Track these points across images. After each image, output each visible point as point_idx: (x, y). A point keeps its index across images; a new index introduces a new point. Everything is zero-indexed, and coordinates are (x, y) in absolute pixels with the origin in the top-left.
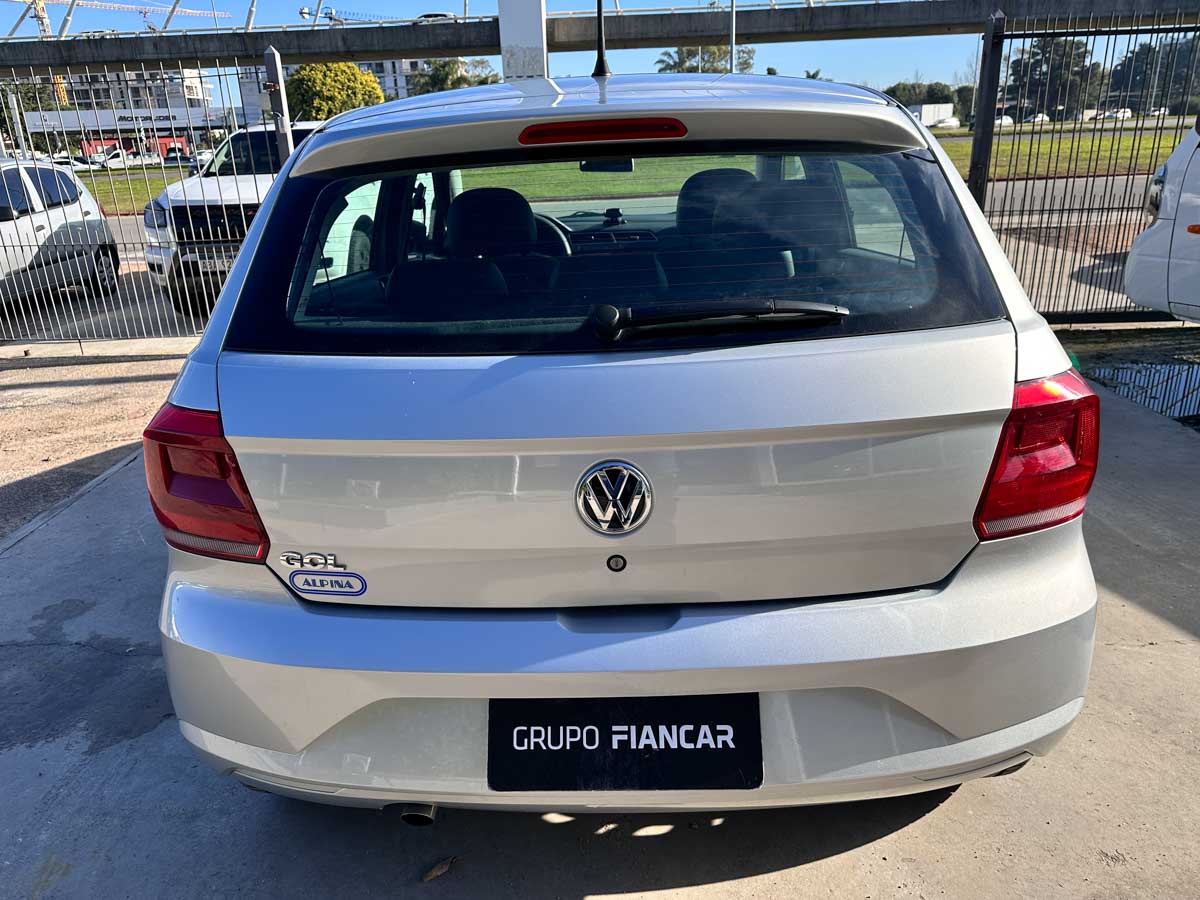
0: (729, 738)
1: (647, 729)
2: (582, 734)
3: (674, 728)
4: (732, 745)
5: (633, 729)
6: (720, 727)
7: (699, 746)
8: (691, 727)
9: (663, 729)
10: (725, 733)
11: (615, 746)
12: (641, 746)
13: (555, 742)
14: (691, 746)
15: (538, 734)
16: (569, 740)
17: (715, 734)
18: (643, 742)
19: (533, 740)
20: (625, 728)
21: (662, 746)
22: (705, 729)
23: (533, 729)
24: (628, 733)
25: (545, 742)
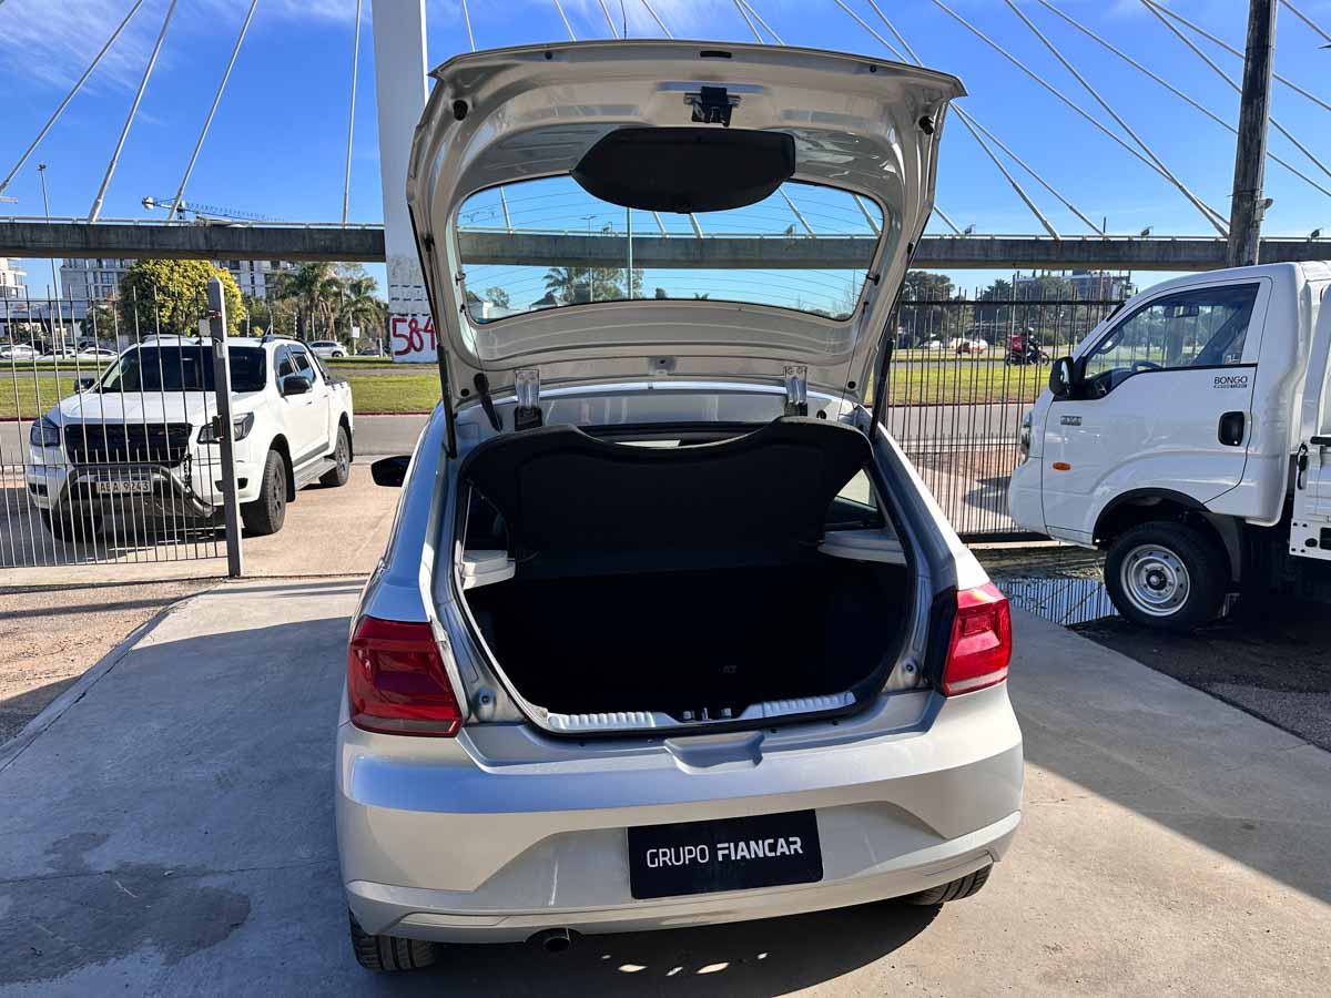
0: (798, 846)
1: (742, 844)
2: (696, 852)
3: (760, 842)
4: (801, 852)
5: (732, 845)
6: (791, 839)
7: (778, 854)
8: (771, 841)
9: (752, 843)
10: (795, 843)
11: (720, 859)
12: (739, 858)
13: (678, 860)
14: (773, 854)
15: (664, 854)
16: (687, 857)
17: (789, 844)
18: (740, 854)
19: (661, 859)
20: (726, 845)
21: (753, 856)
22: (781, 841)
23: (661, 850)
24: (729, 848)
25: (670, 859)
